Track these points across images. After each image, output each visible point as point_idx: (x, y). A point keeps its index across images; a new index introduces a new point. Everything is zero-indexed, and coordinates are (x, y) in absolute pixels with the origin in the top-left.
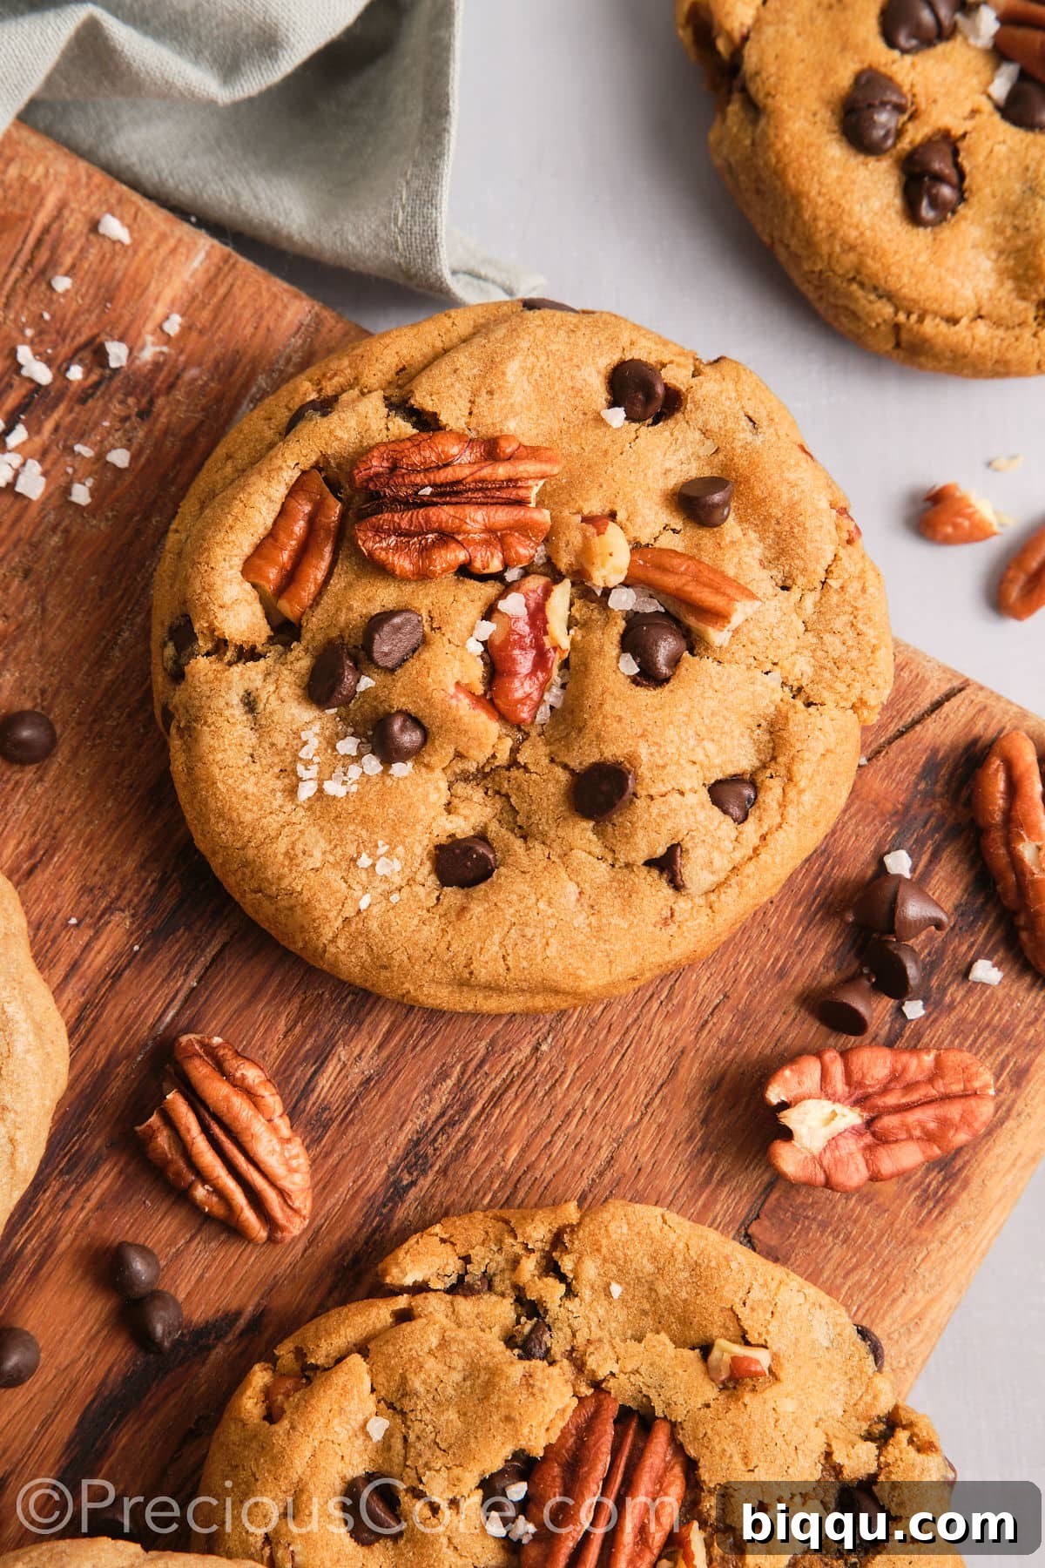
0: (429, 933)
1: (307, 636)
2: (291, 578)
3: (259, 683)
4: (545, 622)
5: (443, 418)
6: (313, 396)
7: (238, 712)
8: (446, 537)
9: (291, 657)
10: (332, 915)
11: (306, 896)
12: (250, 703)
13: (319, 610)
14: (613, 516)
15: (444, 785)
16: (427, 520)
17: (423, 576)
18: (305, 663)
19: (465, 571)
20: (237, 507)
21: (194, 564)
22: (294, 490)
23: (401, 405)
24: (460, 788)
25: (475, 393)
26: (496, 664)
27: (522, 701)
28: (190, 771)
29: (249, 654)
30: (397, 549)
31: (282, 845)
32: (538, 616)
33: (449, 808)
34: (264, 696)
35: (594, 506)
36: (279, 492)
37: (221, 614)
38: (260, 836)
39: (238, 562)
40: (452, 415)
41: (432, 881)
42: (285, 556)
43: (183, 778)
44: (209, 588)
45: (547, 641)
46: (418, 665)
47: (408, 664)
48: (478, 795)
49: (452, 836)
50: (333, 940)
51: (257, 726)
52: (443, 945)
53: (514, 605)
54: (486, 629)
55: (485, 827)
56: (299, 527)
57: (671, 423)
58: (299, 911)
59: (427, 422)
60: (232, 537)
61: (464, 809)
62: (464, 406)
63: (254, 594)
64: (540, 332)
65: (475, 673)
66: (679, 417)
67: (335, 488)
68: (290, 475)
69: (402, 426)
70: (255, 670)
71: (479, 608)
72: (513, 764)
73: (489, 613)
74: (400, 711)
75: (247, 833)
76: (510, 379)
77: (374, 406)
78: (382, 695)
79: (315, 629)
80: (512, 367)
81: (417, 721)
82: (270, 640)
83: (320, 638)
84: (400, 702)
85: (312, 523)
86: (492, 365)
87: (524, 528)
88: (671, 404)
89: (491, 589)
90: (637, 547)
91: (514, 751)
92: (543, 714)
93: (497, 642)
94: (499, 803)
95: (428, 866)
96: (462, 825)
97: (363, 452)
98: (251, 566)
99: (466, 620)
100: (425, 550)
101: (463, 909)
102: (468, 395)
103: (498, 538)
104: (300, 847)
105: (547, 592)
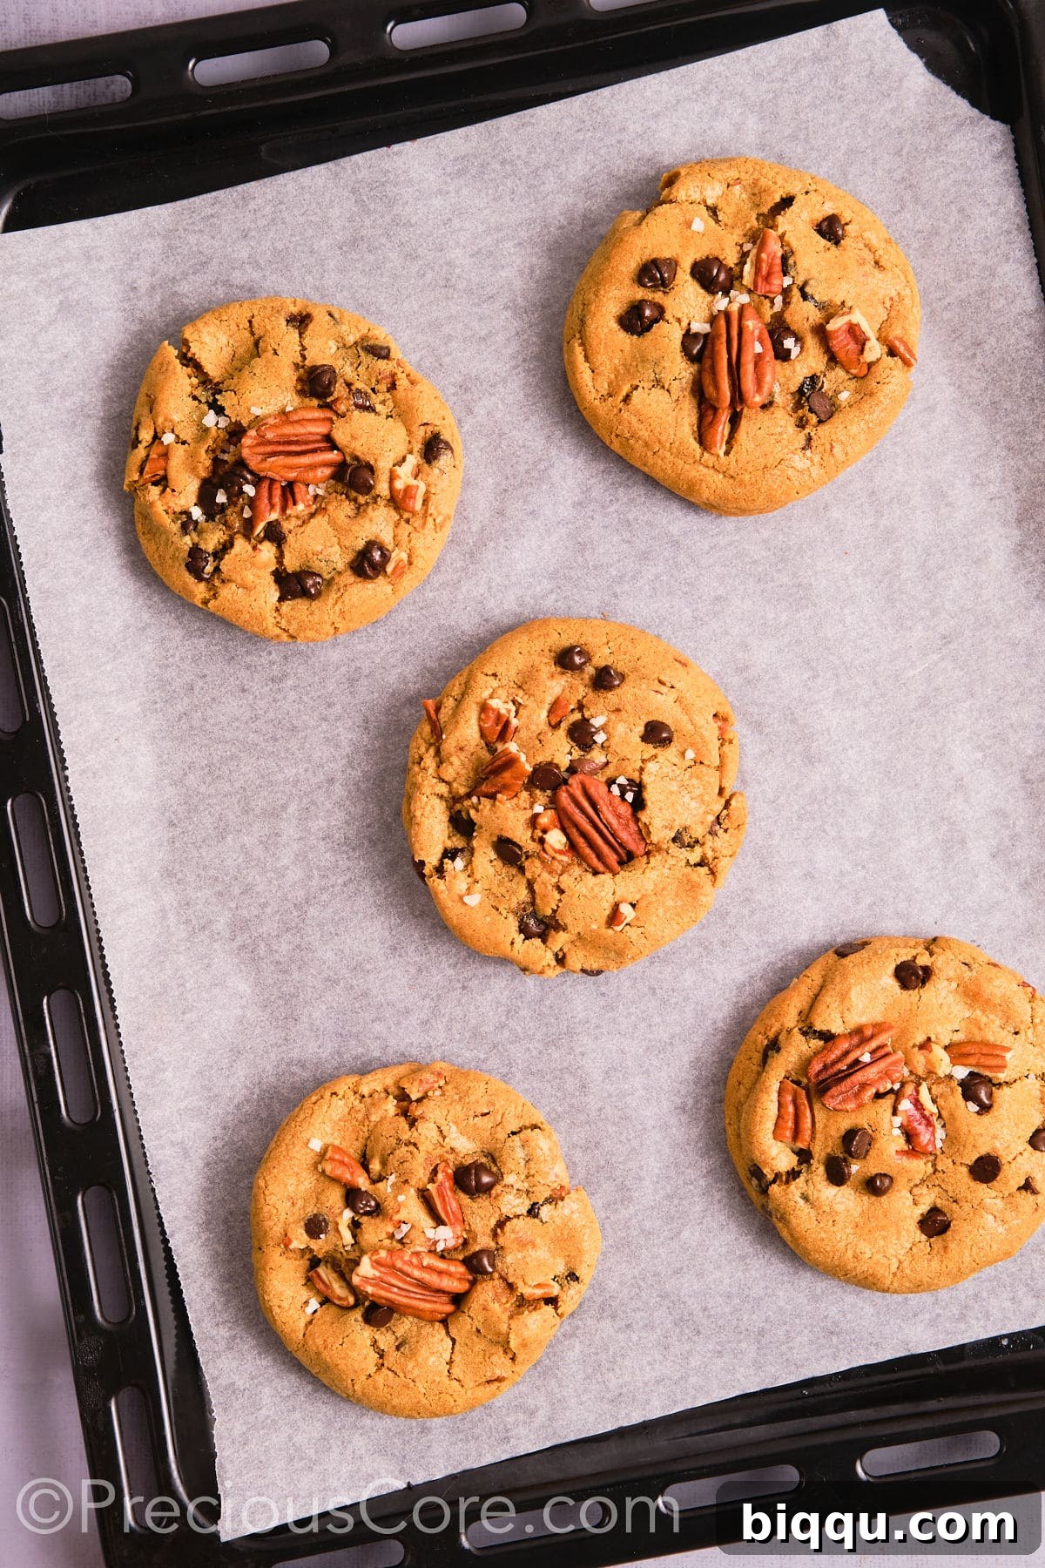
0: (935, 1264)
1: (816, 1156)
2: (796, 1133)
3: (805, 1188)
4: (922, 1105)
5: (833, 1031)
6: (766, 1042)
7: (801, 1202)
8: (863, 1086)
9: (813, 1169)
10: (886, 1274)
11: (871, 1271)
12: (805, 1198)
13: (817, 1141)
14: (929, 1039)
15: (908, 1195)
16: (852, 1083)
17: (860, 1106)
18: (822, 1169)
19: (879, 1096)
20: (759, 1111)
21: (751, 1143)
22: (780, 1093)
23: (808, 1031)
24: (916, 1191)
25: (842, 1013)
26: (909, 1135)
27: (927, 1144)
28: (792, 1235)
29: (793, 1175)
30: (844, 1100)
31: (850, 1254)
32: (917, 1104)
33: (915, 1203)
34: (810, 1193)
35: (920, 1038)
36: (774, 1096)
37: (774, 1163)
38: (838, 1254)
39: (771, 1136)
40: (837, 1028)
41: (924, 1237)
42: (790, 1124)
43: (789, 1239)
44: (763, 1153)
45: (927, 1113)
46: (875, 1151)
47: (870, 1153)
48: (924, 1190)
49: (922, 1214)
50: (892, 1283)
51: (813, 1206)
52: (944, 1267)
53: (906, 1105)
54: (898, 1121)
55: (935, 1203)
56: (791, 1109)
57: (931, 982)
58: (870, 1278)
59: (827, 1037)
60: (763, 1126)
61: (921, 1200)
62: (840, 1021)
63: (783, 1145)
64: (856, 970)
65: (901, 1143)
66: (934, 977)
67: (798, 1083)
68: (776, 1086)
69: (817, 1044)
70: (801, 1180)
71: (890, 1111)
72: (936, 1171)
73: (895, 1112)
74: (876, 1175)
75: (831, 1254)
76: (854, 999)
77: (798, 1038)
78: (865, 1170)
79: (819, 1151)
80: (853, 994)
81: (885, 1175)
82: (800, 1163)
83: (823, 1154)
84: (874, 1171)
85: (795, 1102)
86: (844, 997)
87: (895, 1063)
88: (926, 974)
89: (891, 1098)
90: (946, 1048)
91: (934, 1165)
92: (939, 1144)
93: (905, 1123)
94: (937, 1189)
95: (919, 1232)
96: (924, 1208)
97: (806, 1064)
98: (777, 1134)
99: (886, 1120)
100: (857, 1095)
101: (946, 1248)
102: (838, 1015)
103: (887, 1074)
104: (858, 1251)
105: (918, 1092)
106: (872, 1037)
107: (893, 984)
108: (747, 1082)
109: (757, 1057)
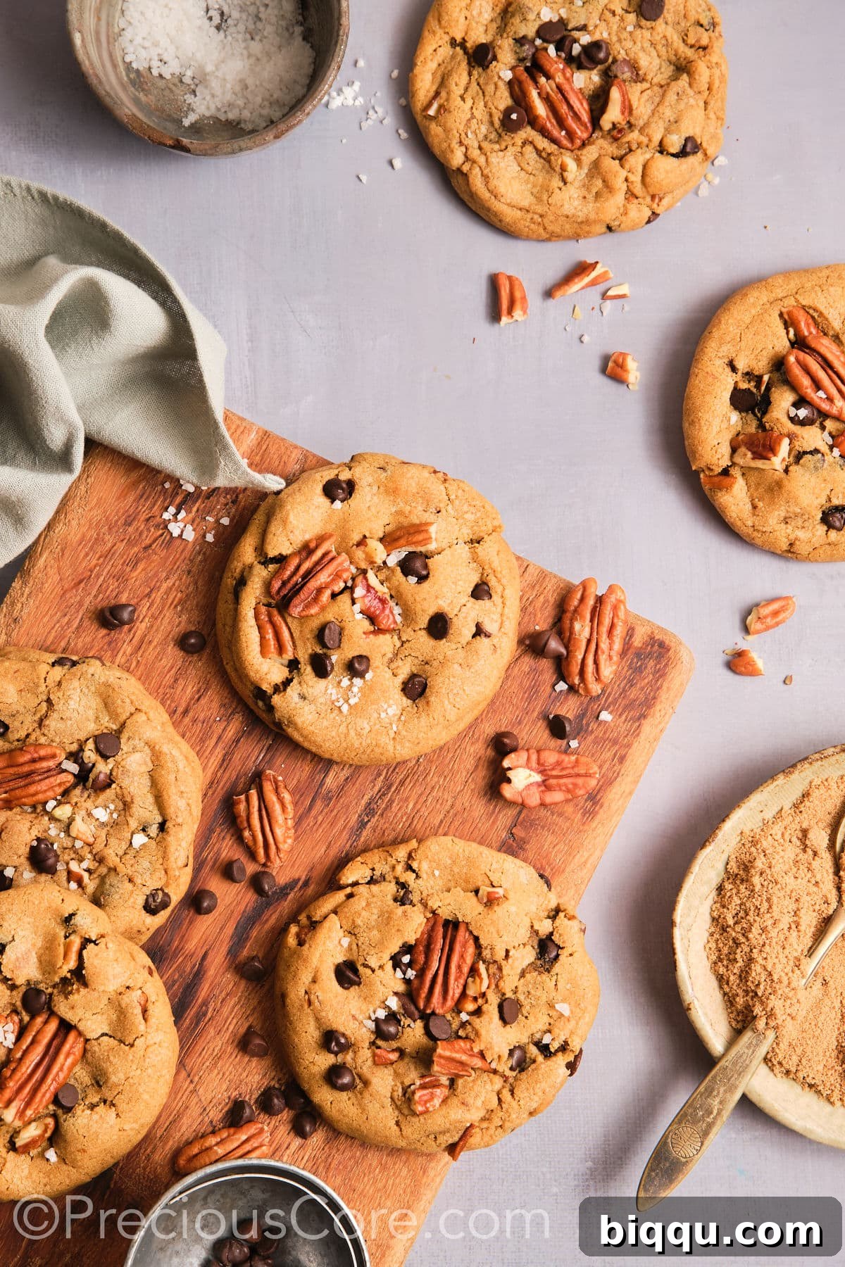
0: (423, 720)
1: (301, 660)
2: (281, 649)
3: (300, 688)
4: (374, 589)
5: (284, 553)
6: (235, 582)
7: (301, 703)
8: (320, 591)
9: (302, 671)
10: (388, 741)
11: (374, 742)
12: (303, 697)
13: (299, 649)
14: (365, 537)
15: (387, 669)
16: (308, 589)
17: (323, 609)
18: (309, 669)
19: (334, 596)
21: (245, 669)
22: (256, 618)
23: (266, 561)
24: (393, 666)
25: (287, 536)
26: (371, 617)
27: (388, 621)
28: (302, 735)
29: (287, 682)
30: (307, 607)
31: (352, 733)
32: (369, 588)
33: (395, 675)
34: (305, 691)
35: (356, 537)
36: (252, 622)
37: (268, 677)
38: (343, 736)
39: (259, 656)
40: (286, 550)
41: (409, 702)
42: (272, 641)
44: (257, 672)
45: (379, 594)
46: (347, 639)
47: (343, 641)
48: (400, 663)
49: (403, 683)
50: (395, 749)
51: (311, 702)
52: (432, 720)
53: (359, 592)
54: (357, 608)
55: (411, 670)
56: (269, 628)
57: (356, 491)
58: (376, 749)
59: (281, 560)
60: (250, 649)
61: (400, 671)
62: (287, 544)
63: (272, 661)
64: (290, 499)
65: (366, 625)
66: (357, 487)
67: (269, 605)
68: (251, 614)
69: (273, 568)
70: (294, 685)
71: (349, 602)
72: (403, 643)
73: (354, 602)
74: (353, 658)
76: (294, 522)
77: (258, 568)
78: (343, 657)
79: (303, 657)
80: (292, 518)
81: (361, 657)
82: (290, 672)
83: (307, 657)
84: (351, 656)
85: (270, 622)
86: (284, 523)
87: (341, 564)
88: (351, 487)
89: (347, 594)
90: (381, 540)
91: (400, 638)
92: (399, 619)
93: (364, 608)
94: (409, 659)
95: (405, 699)
96: (403, 677)
97: (268, 586)
98: (264, 653)
99: (348, 610)
100: (316, 599)
101: (428, 703)
102: (285, 539)
103: (337, 576)
104: (358, 728)
105: (366, 579)
106: (317, 547)
107: (324, 501)
108: (229, 621)
109: (230, 597)
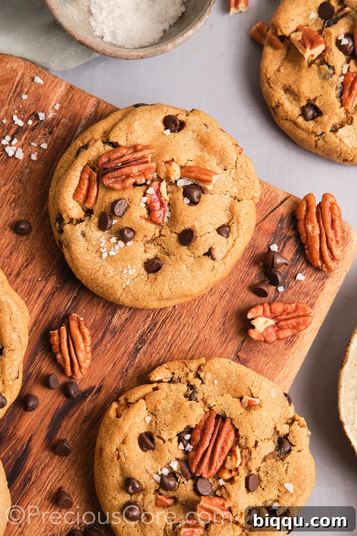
0: (147, 288)
1: (95, 212)
2: (87, 197)
3: (85, 228)
4: (161, 194)
5: (120, 143)
6: (82, 145)
7: (81, 237)
8: (128, 176)
9: (92, 219)
10: (119, 288)
11: (111, 285)
12: (84, 235)
13: (97, 204)
14: (173, 160)
15: (142, 245)
16: (122, 172)
17: (124, 188)
18: (96, 220)
19: (135, 185)
20: (68, 181)
21: (59, 199)
22: (82, 172)
23: (107, 142)
24: (147, 245)
25: (127, 134)
26: (150, 209)
27: (159, 217)
28: (71, 257)
29: (80, 221)
30: (115, 182)
31: (101, 272)
32: (158, 192)
33: (145, 251)
34: (87, 231)
35: (167, 158)
36: (78, 174)
37: (70, 211)
38: (94, 271)
39: (71, 196)
40: (122, 142)
41: (145, 273)
42: (84, 191)
43: (69, 259)
44: (65, 205)
45: (162, 199)
46: (128, 213)
47: (125, 214)
48: (152, 246)
49: (148, 259)
50: (121, 295)
51: (87, 241)
52: (152, 290)
53: (151, 191)
54: (145, 199)
55: (157, 254)
56: (86, 182)
57: (183, 130)
58: (110, 289)
59: (115, 145)
60: (68, 189)
61: (150, 251)
62: (125, 138)
63: (78, 204)
64: (141, 113)
65: (145, 212)
66: (185, 128)
67: (94, 169)
68: (80, 168)
69: (109, 148)
70: (83, 225)
71: (141, 194)
72: (161, 235)
73: (145, 195)
74: (126, 228)
75: (91, 271)
76: (136, 128)
77: (99, 144)
78: (120, 224)
79: (97, 210)
80: (136, 125)
81: (131, 229)
82: (85, 216)
83: (99, 212)
84: (125, 225)
85: (90, 180)
86: (130, 125)
87: (149, 169)
88: (182, 125)
89: (143, 188)
90: (182, 167)
91: (160, 232)
92: (166, 220)
93: (149, 202)
94: (159, 247)
95: (143, 269)
96: (150, 255)
97: (99, 157)
98: (75, 196)
99: (139, 198)
100: (123, 181)
101: (156, 279)
102: (125, 135)
103: (142, 173)
104: (106, 271)
105: (159, 185)
106: (141, 150)
107: (161, 126)
108: (66, 166)
109: (74, 152)
